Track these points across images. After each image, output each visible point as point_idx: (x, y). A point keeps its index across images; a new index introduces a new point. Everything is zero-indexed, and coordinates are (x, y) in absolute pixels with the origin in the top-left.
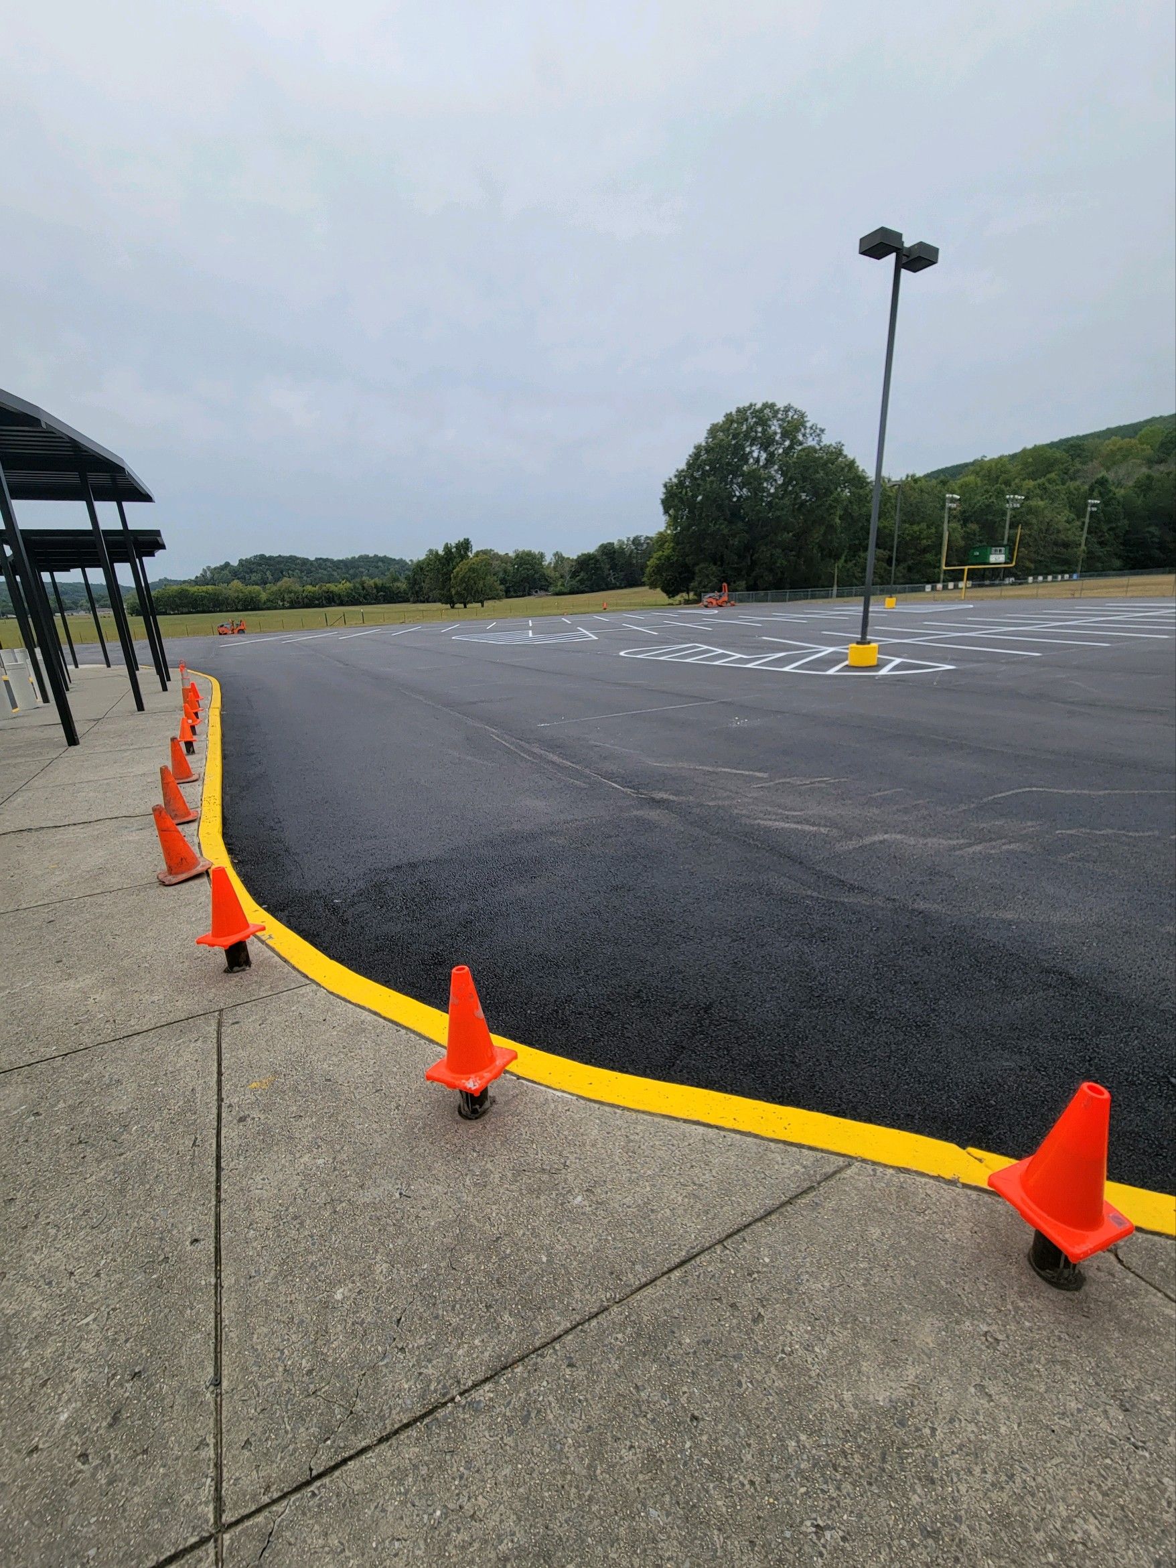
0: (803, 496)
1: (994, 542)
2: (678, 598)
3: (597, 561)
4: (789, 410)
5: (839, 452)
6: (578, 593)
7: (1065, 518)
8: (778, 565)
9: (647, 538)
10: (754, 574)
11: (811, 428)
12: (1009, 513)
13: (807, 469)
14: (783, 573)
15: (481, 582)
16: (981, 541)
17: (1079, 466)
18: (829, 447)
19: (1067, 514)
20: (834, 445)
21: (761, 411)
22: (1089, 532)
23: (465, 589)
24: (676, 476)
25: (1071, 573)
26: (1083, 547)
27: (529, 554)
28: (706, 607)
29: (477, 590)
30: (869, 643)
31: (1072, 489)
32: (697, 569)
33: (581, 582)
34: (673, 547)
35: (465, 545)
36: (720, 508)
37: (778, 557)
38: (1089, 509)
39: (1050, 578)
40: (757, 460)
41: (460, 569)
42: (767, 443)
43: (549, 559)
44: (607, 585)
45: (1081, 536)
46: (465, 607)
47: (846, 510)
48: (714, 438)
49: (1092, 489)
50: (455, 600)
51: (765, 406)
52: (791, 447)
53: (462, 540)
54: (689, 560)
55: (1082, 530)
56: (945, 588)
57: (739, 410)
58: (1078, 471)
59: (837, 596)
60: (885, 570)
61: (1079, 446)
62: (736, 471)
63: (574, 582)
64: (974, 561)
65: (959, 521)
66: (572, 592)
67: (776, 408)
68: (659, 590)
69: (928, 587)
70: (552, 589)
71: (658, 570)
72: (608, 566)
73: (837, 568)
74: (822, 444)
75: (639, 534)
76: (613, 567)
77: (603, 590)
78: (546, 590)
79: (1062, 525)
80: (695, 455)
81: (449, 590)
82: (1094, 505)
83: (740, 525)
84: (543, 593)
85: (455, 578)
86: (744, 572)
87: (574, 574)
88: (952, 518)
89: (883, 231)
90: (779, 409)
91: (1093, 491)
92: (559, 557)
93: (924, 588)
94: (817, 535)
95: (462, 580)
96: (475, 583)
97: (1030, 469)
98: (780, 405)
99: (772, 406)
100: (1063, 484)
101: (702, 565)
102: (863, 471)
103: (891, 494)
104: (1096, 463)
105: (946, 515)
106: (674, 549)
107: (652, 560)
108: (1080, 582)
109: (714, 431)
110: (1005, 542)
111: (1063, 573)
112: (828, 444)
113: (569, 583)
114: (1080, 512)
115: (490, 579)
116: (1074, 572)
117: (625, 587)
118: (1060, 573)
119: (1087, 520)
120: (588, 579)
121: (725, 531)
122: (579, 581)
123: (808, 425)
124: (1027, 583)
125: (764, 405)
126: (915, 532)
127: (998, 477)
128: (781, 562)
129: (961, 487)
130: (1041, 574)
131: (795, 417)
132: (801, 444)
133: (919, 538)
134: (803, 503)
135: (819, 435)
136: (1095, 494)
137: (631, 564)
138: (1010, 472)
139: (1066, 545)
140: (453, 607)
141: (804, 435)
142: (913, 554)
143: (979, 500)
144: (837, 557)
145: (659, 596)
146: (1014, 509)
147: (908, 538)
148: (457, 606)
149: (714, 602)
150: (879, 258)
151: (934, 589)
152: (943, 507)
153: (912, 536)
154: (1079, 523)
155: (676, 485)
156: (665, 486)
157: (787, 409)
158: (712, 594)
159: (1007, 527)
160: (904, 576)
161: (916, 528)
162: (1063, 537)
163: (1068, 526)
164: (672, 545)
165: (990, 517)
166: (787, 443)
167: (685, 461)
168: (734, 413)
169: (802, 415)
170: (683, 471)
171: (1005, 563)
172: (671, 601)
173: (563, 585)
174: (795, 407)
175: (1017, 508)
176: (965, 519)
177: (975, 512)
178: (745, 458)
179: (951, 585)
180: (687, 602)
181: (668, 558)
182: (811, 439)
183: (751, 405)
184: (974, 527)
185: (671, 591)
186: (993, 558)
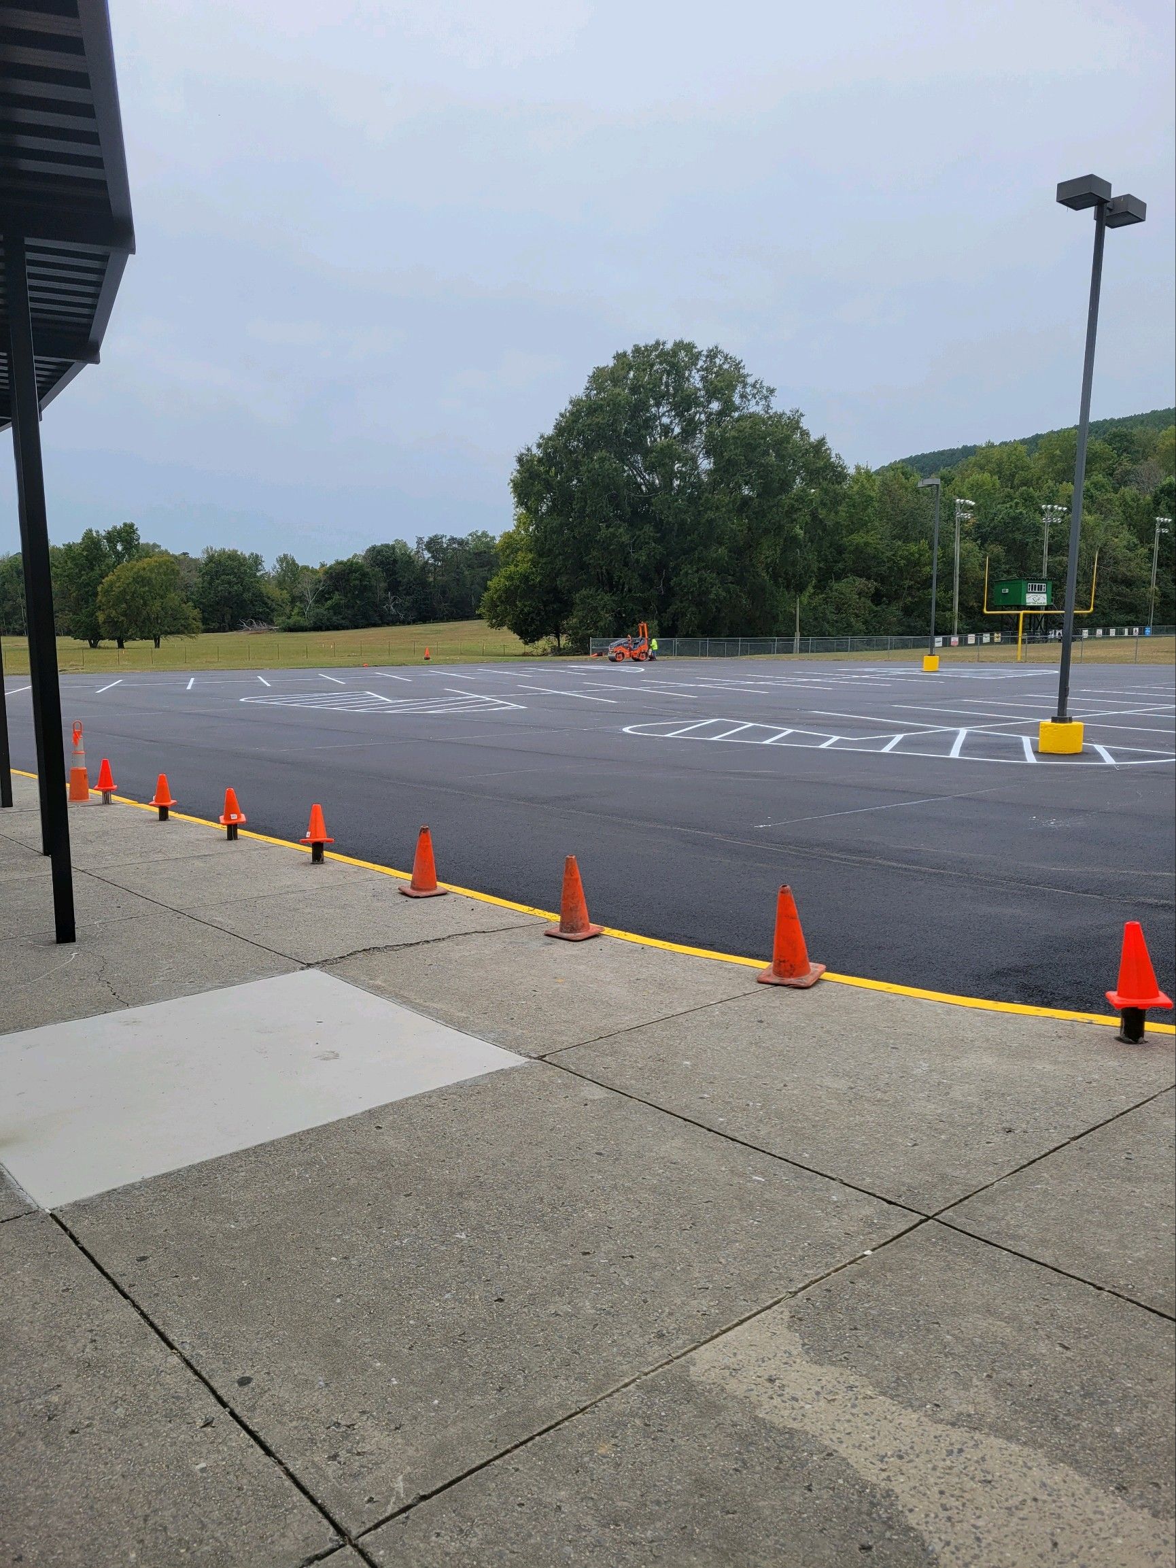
0: (746, 491)
1: (1028, 574)
2: (543, 643)
3: (364, 575)
4: (715, 356)
5: (794, 424)
6: (328, 629)
7: (1125, 543)
8: (712, 596)
9: (453, 540)
10: (672, 609)
11: (754, 386)
12: (1047, 532)
13: (751, 448)
14: (719, 610)
15: (158, 603)
16: (1008, 572)
17: (1128, 465)
18: (781, 416)
19: (1126, 536)
20: (788, 413)
21: (674, 352)
22: (1160, 565)
23: (125, 614)
24: (539, 446)
25: (1142, 625)
26: (1154, 587)
27: (233, 556)
28: (613, 660)
29: (149, 618)
30: (1070, 720)
31: (1129, 499)
32: (577, 597)
33: (336, 609)
34: (532, 561)
35: (127, 535)
36: (614, 500)
37: (713, 585)
38: (1158, 531)
39: (1113, 632)
40: (667, 430)
41: (117, 578)
42: (684, 404)
43: (270, 566)
44: (381, 617)
45: (1150, 569)
46: (121, 646)
47: (814, 515)
48: (600, 389)
49: (1157, 501)
50: (102, 631)
51: (679, 346)
52: (721, 413)
53: (119, 525)
54: (562, 582)
55: (1151, 560)
56: (963, 642)
57: (637, 350)
58: (1128, 472)
59: (801, 651)
60: (871, 611)
61: (1126, 435)
62: (638, 445)
63: (322, 610)
64: (1001, 602)
65: (975, 540)
66: (318, 627)
67: (695, 350)
68: (505, 628)
69: (939, 641)
70: (279, 620)
71: (509, 596)
72: (383, 585)
73: (798, 606)
74: (771, 412)
75: (440, 533)
76: (393, 587)
77: (375, 625)
78: (271, 622)
79: (1121, 553)
80: (572, 414)
81: (92, 614)
82: (1163, 525)
83: (648, 529)
84: (264, 626)
85: (107, 592)
86: (653, 607)
87: (322, 597)
88: (966, 534)
89: (1091, 179)
90: (700, 353)
91: (1159, 504)
92: (289, 567)
93: (933, 642)
94: (768, 552)
95: (121, 598)
96: (145, 604)
97: (1060, 466)
98: (703, 346)
99: (689, 347)
100: (1116, 491)
101: (584, 592)
102: (838, 456)
103: (873, 494)
104: (1152, 461)
105: (957, 531)
106: (534, 563)
107: (496, 579)
108: (1155, 640)
109: (599, 378)
110: (1045, 575)
111: (1130, 624)
112: (780, 411)
113: (313, 610)
114: (1145, 535)
115: (174, 598)
116: (1146, 624)
117: (414, 622)
118: (1124, 625)
119: (1156, 546)
120: (347, 607)
121: (625, 539)
122: (332, 607)
123: (750, 380)
124: (1081, 639)
125: (676, 344)
126: (912, 554)
127: (1013, 475)
128: (717, 592)
129: (971, 488)
130: (1099, 626)
131: (726, 366)
132: (737, 409)
133: (917, 563)
134: (746, 501)
135: (766, 398)
136: (1162, 507)
137: (424, 584)
138: (1029, 468)
139: (1128, 582)
140: (93, 646)
141: (743, 396)
142: (910, 587)
143: (1002, 511)
144: (800, 589)
145: (510, 640)
146: (1052, 525)
147: (903, 562)
148: (102, 643)
149: (627, 654)
150: (1077, 209)
151: (946, 643)
152: (951, 517)
153: (908, 560)
154: (1143, 551)
155: (540, 460)
156: (520, 460)
157: (712, 354)
158: (623, 640)
159: (1046, 552)
160: (900, 622)
161: (913, 548)
162: (1124, 569)
163: (1130, 554)
164: (530, 556)
165: (1018, 536)
166: (715, 406)
167: (554, 423)
168: (629, 352)
169: (737, 366)
170: (550, 439)
171: (1047, 608)
172: (528, 648)
173: (302, 614)
174: (726, 351)
175: (1056, 524)
176: (982, 535)
177: (994, 528)
178: (648, 424)
179: (971, 639)
180: (558, 651)
181: (525, 578)
182: (753, 402)
183: (658, 343)
184: (998, 550)
185: (528, 633)
186: (1031, 599)
